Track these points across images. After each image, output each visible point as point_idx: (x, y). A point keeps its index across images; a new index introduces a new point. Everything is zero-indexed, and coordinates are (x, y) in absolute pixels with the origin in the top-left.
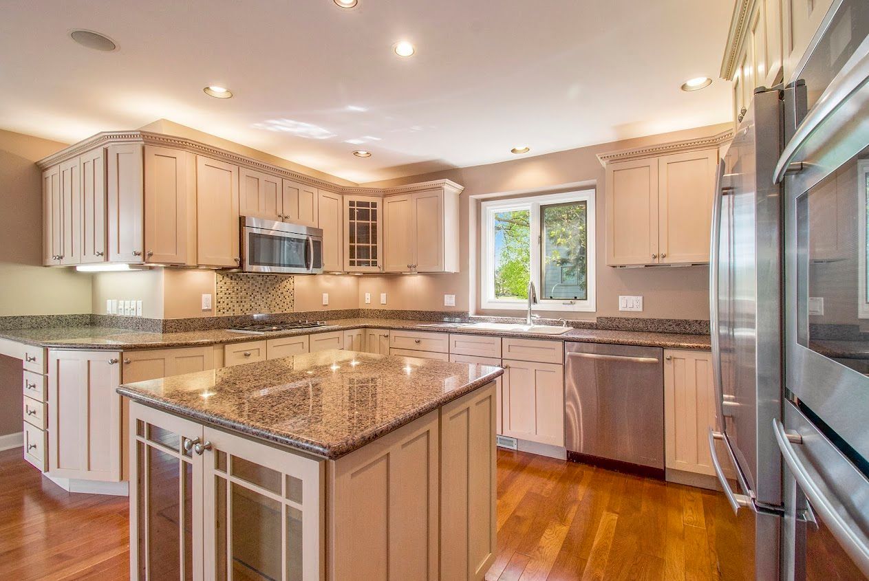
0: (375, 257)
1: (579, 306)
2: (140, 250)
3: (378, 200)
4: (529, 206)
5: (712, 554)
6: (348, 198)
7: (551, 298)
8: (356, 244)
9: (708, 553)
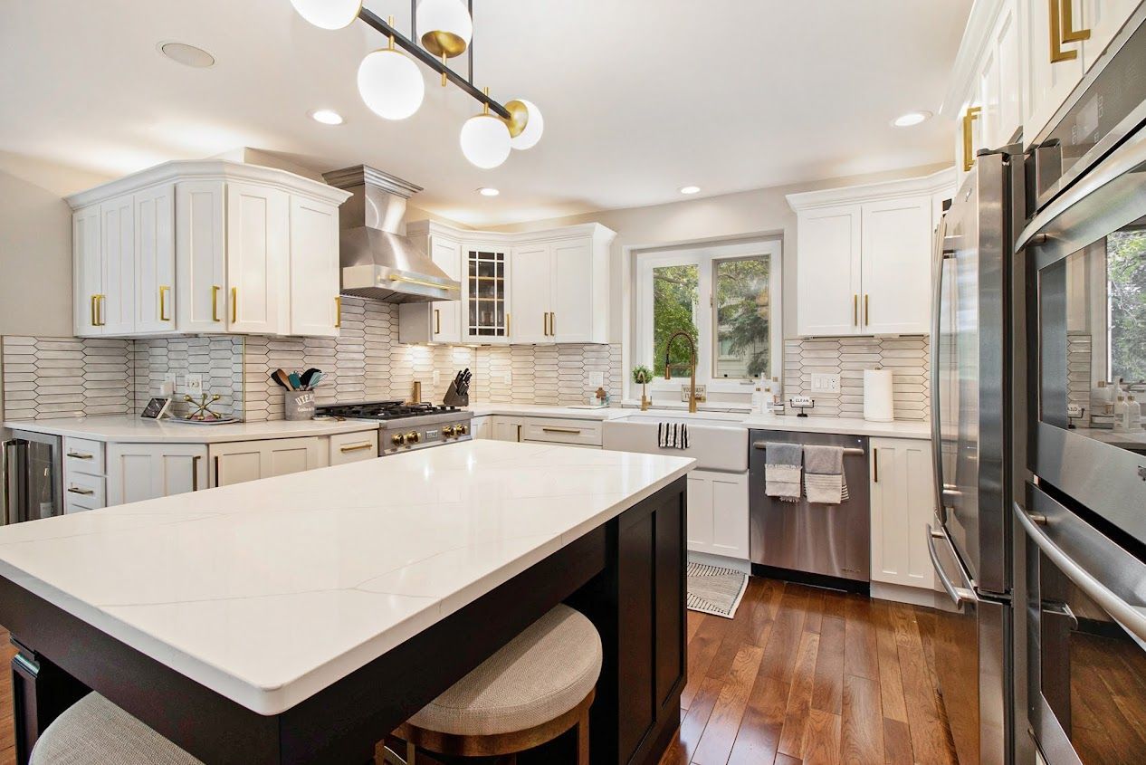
0: (501, 323)
3: (506, 250)
5: (932, 676)
6: (468, 248)
7: (726, 376)
9: (927, 674)
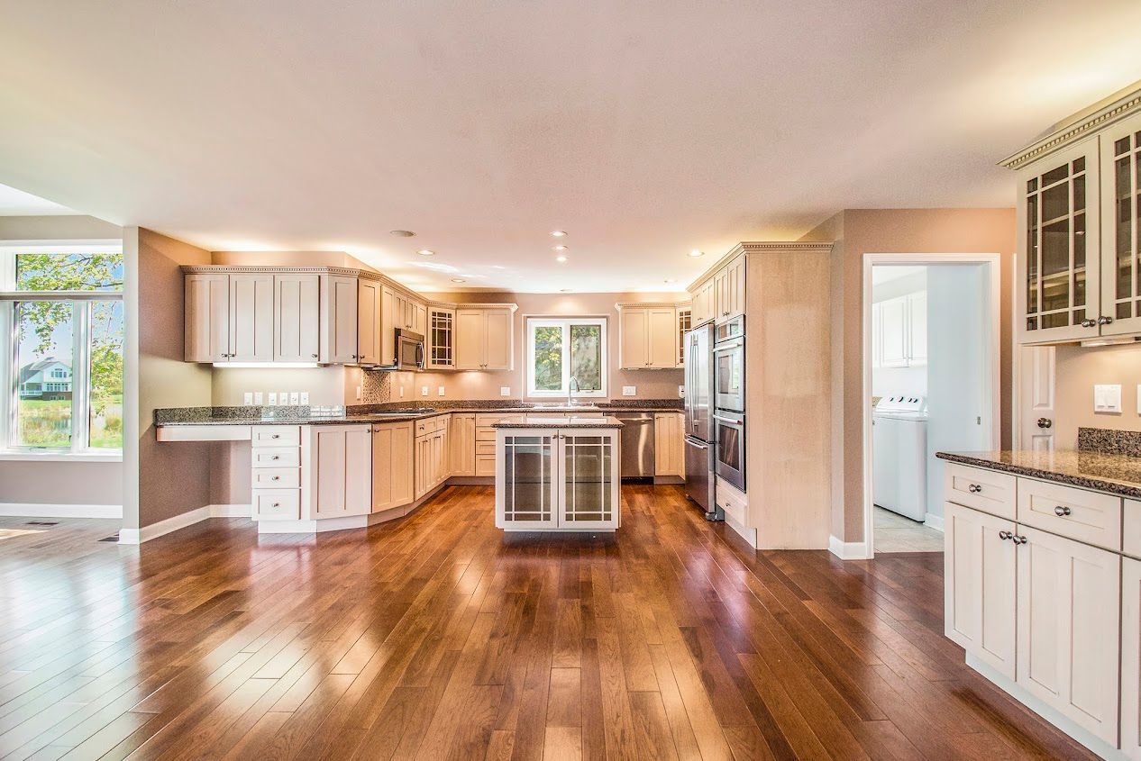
0: (450, 357)
1: (597, 394)
2: (355, 355)
3: (453, 312)
4: (564, 325)
6: (431, 310)
8: (437, 347)
